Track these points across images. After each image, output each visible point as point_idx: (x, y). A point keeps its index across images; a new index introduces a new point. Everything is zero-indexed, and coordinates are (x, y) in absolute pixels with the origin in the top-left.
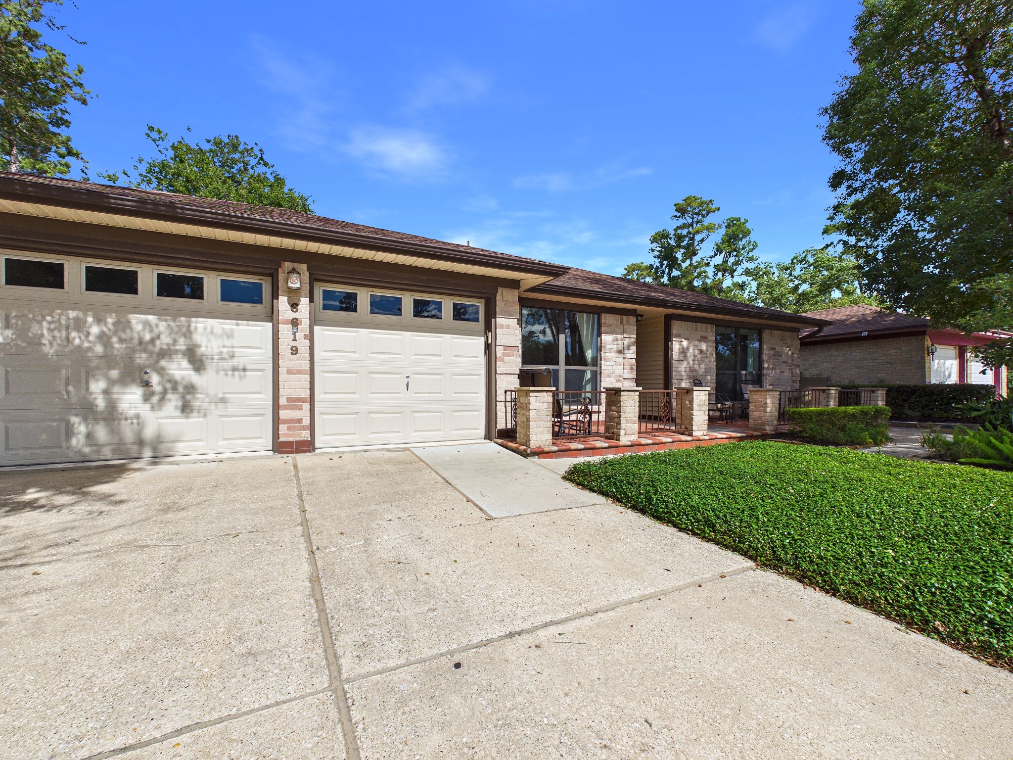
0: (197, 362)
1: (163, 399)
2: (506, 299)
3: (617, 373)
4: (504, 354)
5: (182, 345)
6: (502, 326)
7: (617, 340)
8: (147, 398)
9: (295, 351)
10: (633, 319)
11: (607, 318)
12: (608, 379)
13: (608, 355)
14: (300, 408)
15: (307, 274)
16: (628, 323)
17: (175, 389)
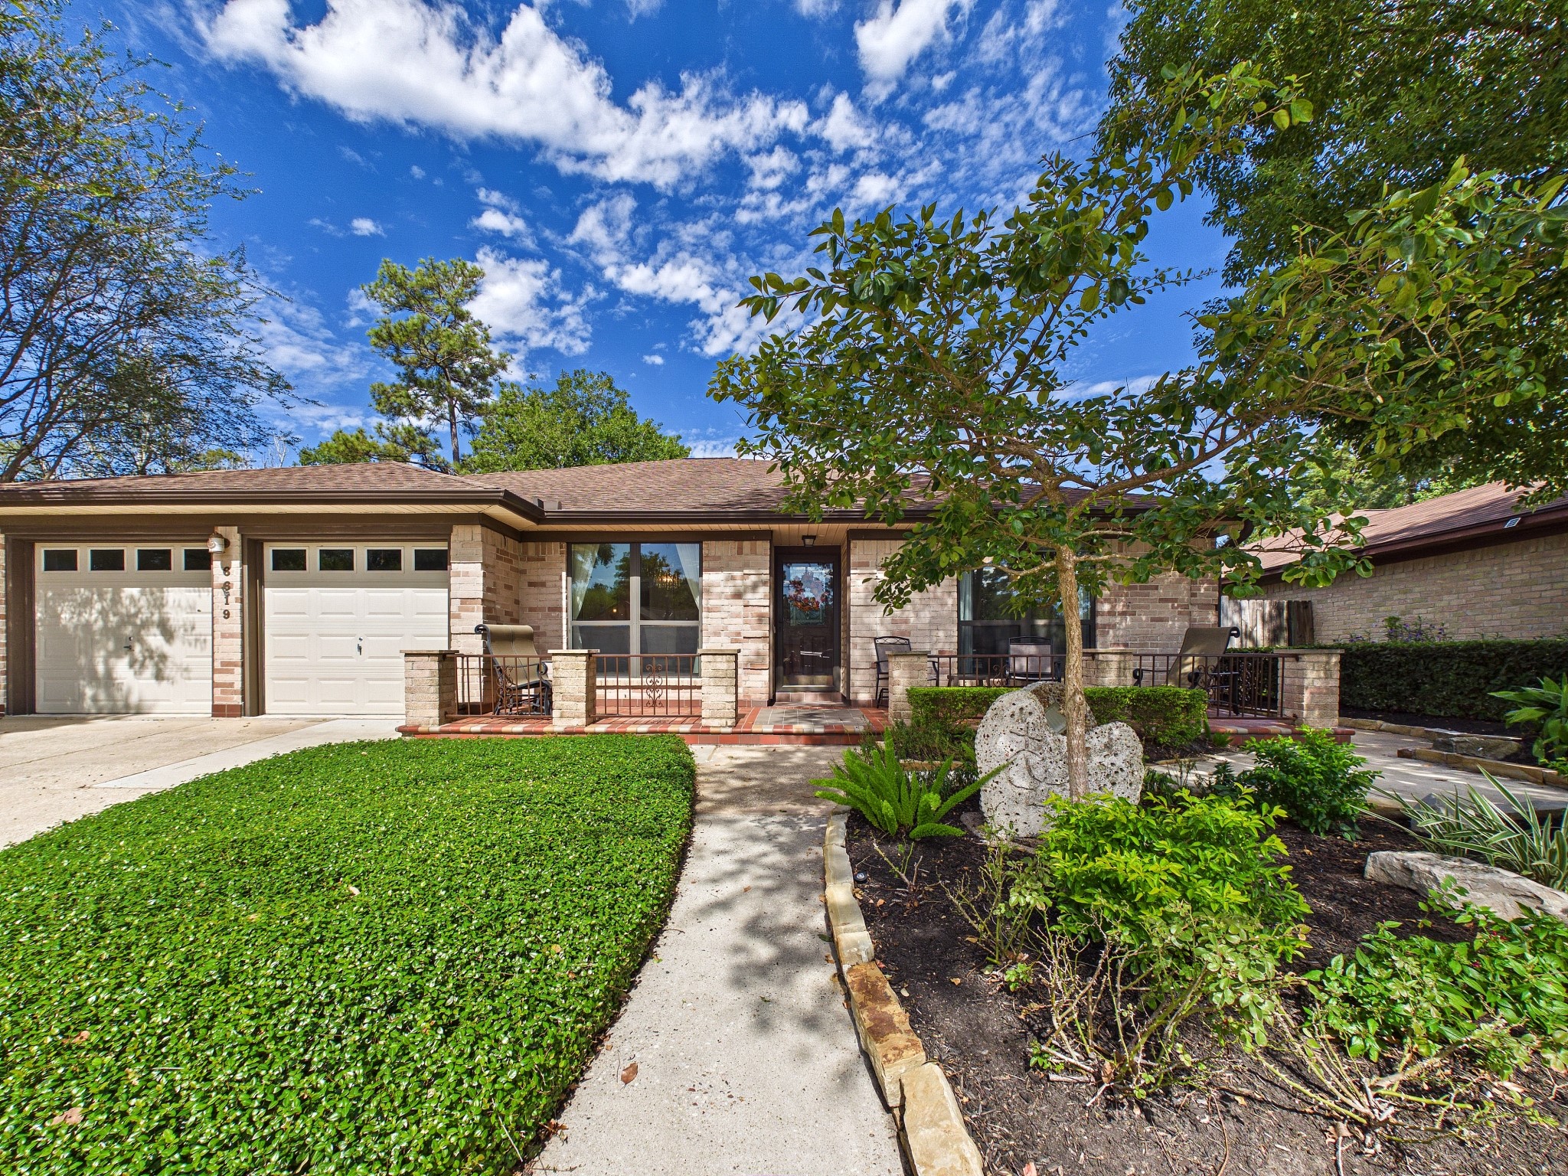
0: (168, 634)
1: (143, 665)
2: (466, 540)
3: (732, 629)
4: (460, 609)
5: (156, 617)
6: (458, 574)
7: (733, 578)
8: (132, 665)
9: (227, 615)
10: (767, 545)
11: (712, 548)
12: (713, 639)
13: (713, 602)
14: (232, 672)
15: (238, 536)
16: (754, 552)
17: (151, 658)
